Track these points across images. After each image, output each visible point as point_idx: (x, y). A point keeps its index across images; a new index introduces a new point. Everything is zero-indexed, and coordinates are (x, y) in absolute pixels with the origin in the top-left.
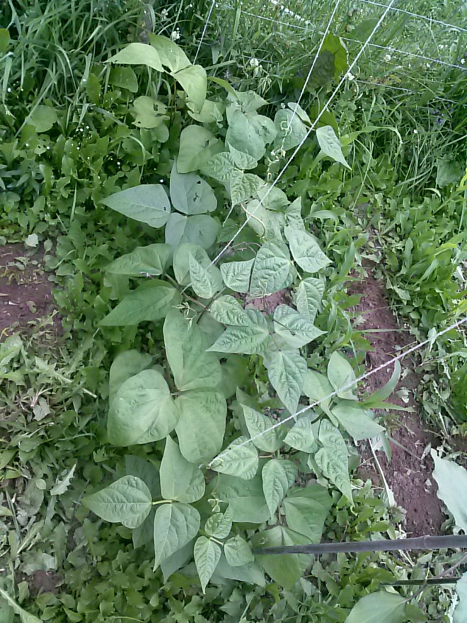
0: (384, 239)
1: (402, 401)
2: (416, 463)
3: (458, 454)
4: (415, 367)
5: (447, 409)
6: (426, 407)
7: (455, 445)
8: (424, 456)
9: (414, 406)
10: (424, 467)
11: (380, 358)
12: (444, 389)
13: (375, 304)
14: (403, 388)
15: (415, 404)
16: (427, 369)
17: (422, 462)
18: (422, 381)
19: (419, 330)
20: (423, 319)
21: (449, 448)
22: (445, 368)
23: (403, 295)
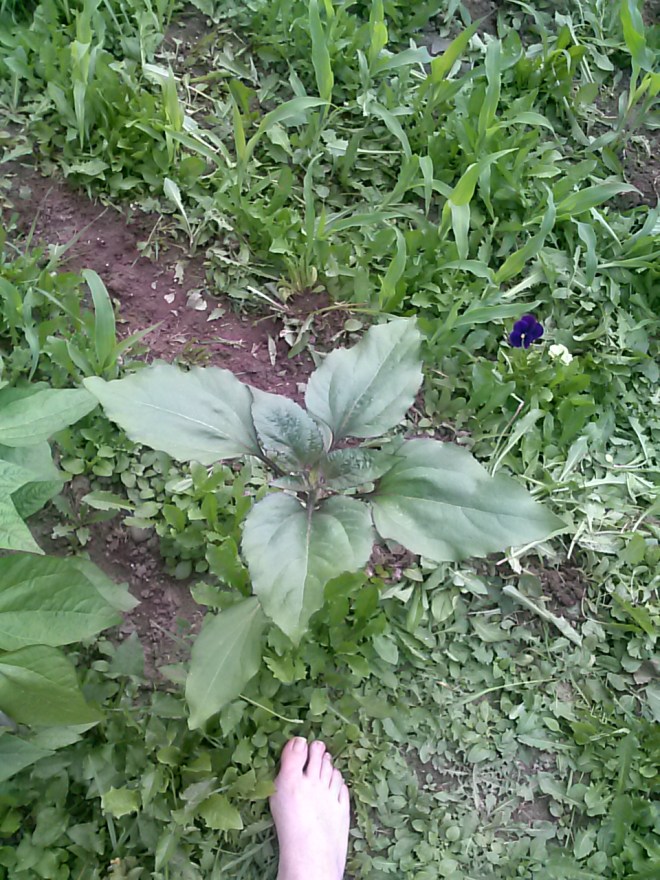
0: (21, 113)
1: (198, 311)
2: (270, 377)
3: (310, 320)
4: (186, 252)
5: (259, 273)
6: (234, 293)
7: (300, 311)
8: (273, 359)
9: (219, 305)
10: (283, 373)
11: (128, 279)
12: (238, 251)
13: (72, 213)
14: (188, 294)
15: (218, 302)
16: (203, 241)
17: (278, 368)
18: (205, 263)
19: (154, 198)
20: (147, 179)
21: (295, 321)
22: (218, 220)
23: (92, 168)
